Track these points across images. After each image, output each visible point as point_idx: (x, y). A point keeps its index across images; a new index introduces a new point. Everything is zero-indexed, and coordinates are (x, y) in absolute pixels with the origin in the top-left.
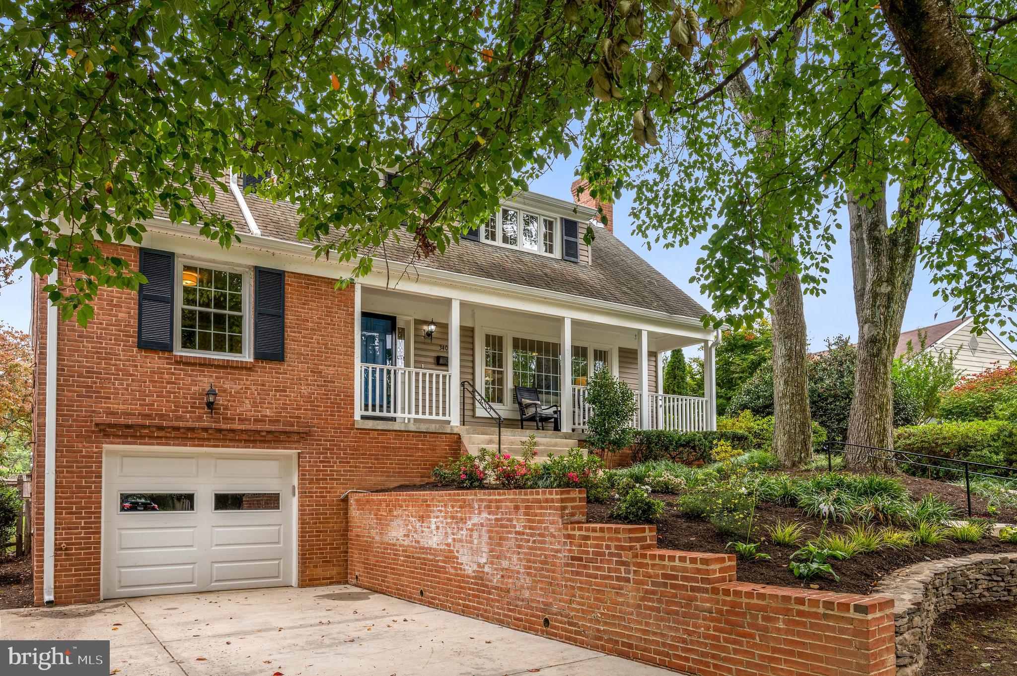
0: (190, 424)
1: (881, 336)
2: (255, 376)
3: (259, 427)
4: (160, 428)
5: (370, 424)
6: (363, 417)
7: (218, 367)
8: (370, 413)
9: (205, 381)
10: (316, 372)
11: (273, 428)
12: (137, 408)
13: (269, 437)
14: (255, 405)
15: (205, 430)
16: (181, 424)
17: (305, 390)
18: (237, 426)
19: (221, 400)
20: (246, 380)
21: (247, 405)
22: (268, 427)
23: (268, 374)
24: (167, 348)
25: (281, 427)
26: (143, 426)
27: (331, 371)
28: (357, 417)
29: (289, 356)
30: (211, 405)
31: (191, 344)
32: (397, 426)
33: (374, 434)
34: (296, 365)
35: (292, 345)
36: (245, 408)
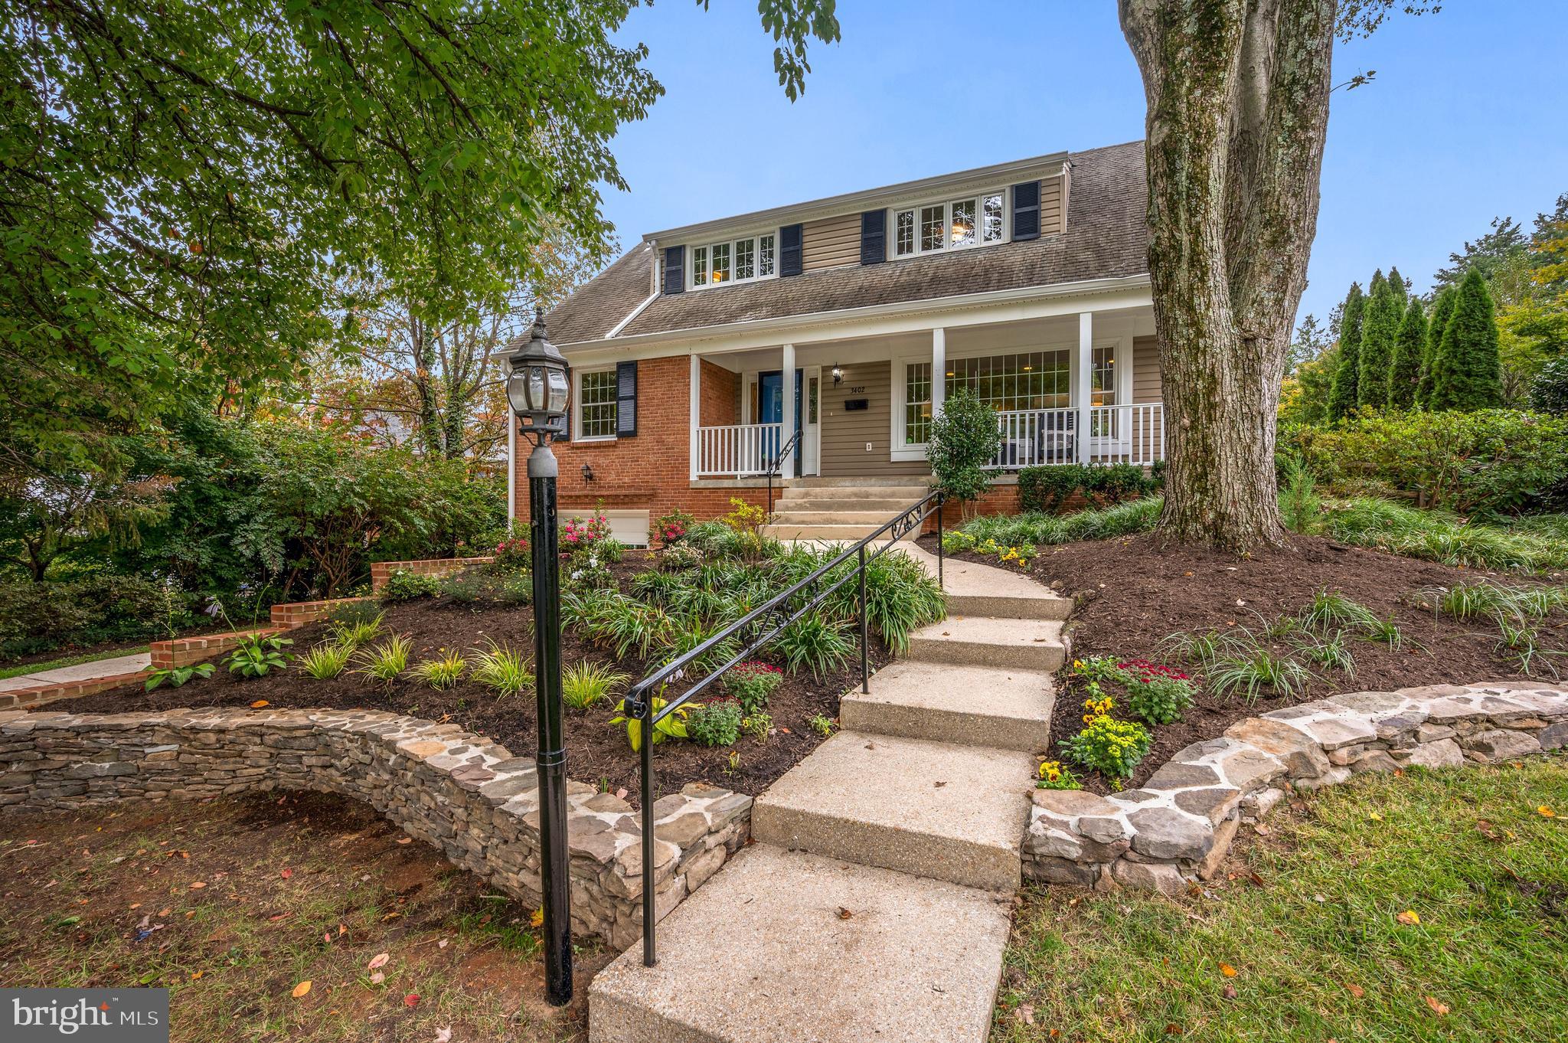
0: (577, 493)
1: (1165, 243)
2: (619, 451)
3: (618, 492)
4: (563, 497)
5: (703, 484)
6: (701, 478)
7: (595, 447)
8: (706, 473)
9: (589, 458)
10: (660, 442)
11: (627, 492)
13: (625, 500)
14: (618, 475)
15: (586, 496)
16: (573, 493)
17: (652, 458)
18: (606, 492)
19: (597, 473)
20: (613, 455)
21: (613, 475)
22: (624, 492)
23: (626, 450)
24: (567, 438)
25: (633, 491)
27: (671, 439)
28: (694, 474)
29: (641, 431)
30: (591, 477)
31: (586, 432)
32: (727, 483)
33: (707, 493)
34: (645, 438)
35: (642, 422)
36: (611, 478)
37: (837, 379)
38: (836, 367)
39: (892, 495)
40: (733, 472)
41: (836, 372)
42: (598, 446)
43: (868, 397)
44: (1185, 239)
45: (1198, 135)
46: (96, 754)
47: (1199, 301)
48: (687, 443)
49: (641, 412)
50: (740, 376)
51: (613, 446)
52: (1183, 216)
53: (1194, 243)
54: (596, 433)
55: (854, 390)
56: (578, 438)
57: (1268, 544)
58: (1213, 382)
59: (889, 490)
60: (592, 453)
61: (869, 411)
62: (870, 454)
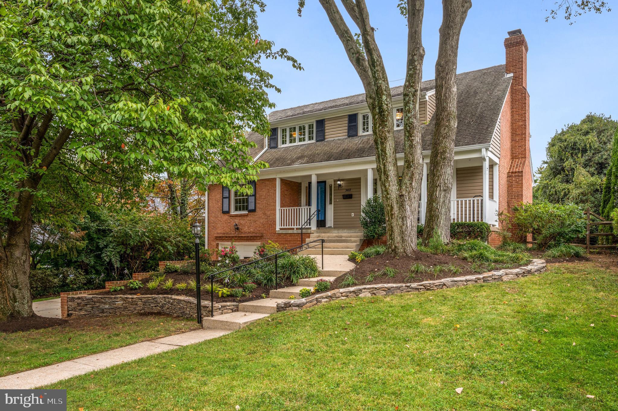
0: (232, 235)
2: (249, 218)
3: (249, 235)
4: (226, 237)
5: (281, 232)
6: (281, 229)
7: (239, 216)
8: (283, 227)
9: (237, 221)
10: (265, 214)
11: (252, 235)
12: (222, 231)
13: (252, 238)
14: (248, 228)
15: (236, 237)
16: (231, 235)
17: (262, 221)
18: (243, 235)
19: (240, 227)
20: (246, 219)
21: (246, 228)
22: (251, 235)
23: (251, 217)
24: (228, 212)
25: (254, 235)
26: (223, 237)
27: (269, 213)
28: (278, 229)
29: (257, 209)
30: (238, 229)
31: (236, 209)
32: (290, 231)
33: (282, 235)
34: (259, 212)
35: (258, 206)
36: (246, 229)
37: (340, 185)
38: (339, 180)
39: (351, 237)
40: (293, 227)
41: (339, 182)
42: (241, 216)
43: (353, 193)
44: (382, 167)
45: (382, 139)
46: (105, 303)
47: (387, 184)
48: (275, 215)
49: (257, 201)
50: (300, 184)
51: (246, 215)
52: (381, 160)
53: (384, 168)
54: (240, 210)
55: (347, 190)
56: (233, 212)
57: (407, 255)
58: (392, 208)
59: (349, 234)
60: (238, 218)
61: (353, 199)
62: (353, 218)
